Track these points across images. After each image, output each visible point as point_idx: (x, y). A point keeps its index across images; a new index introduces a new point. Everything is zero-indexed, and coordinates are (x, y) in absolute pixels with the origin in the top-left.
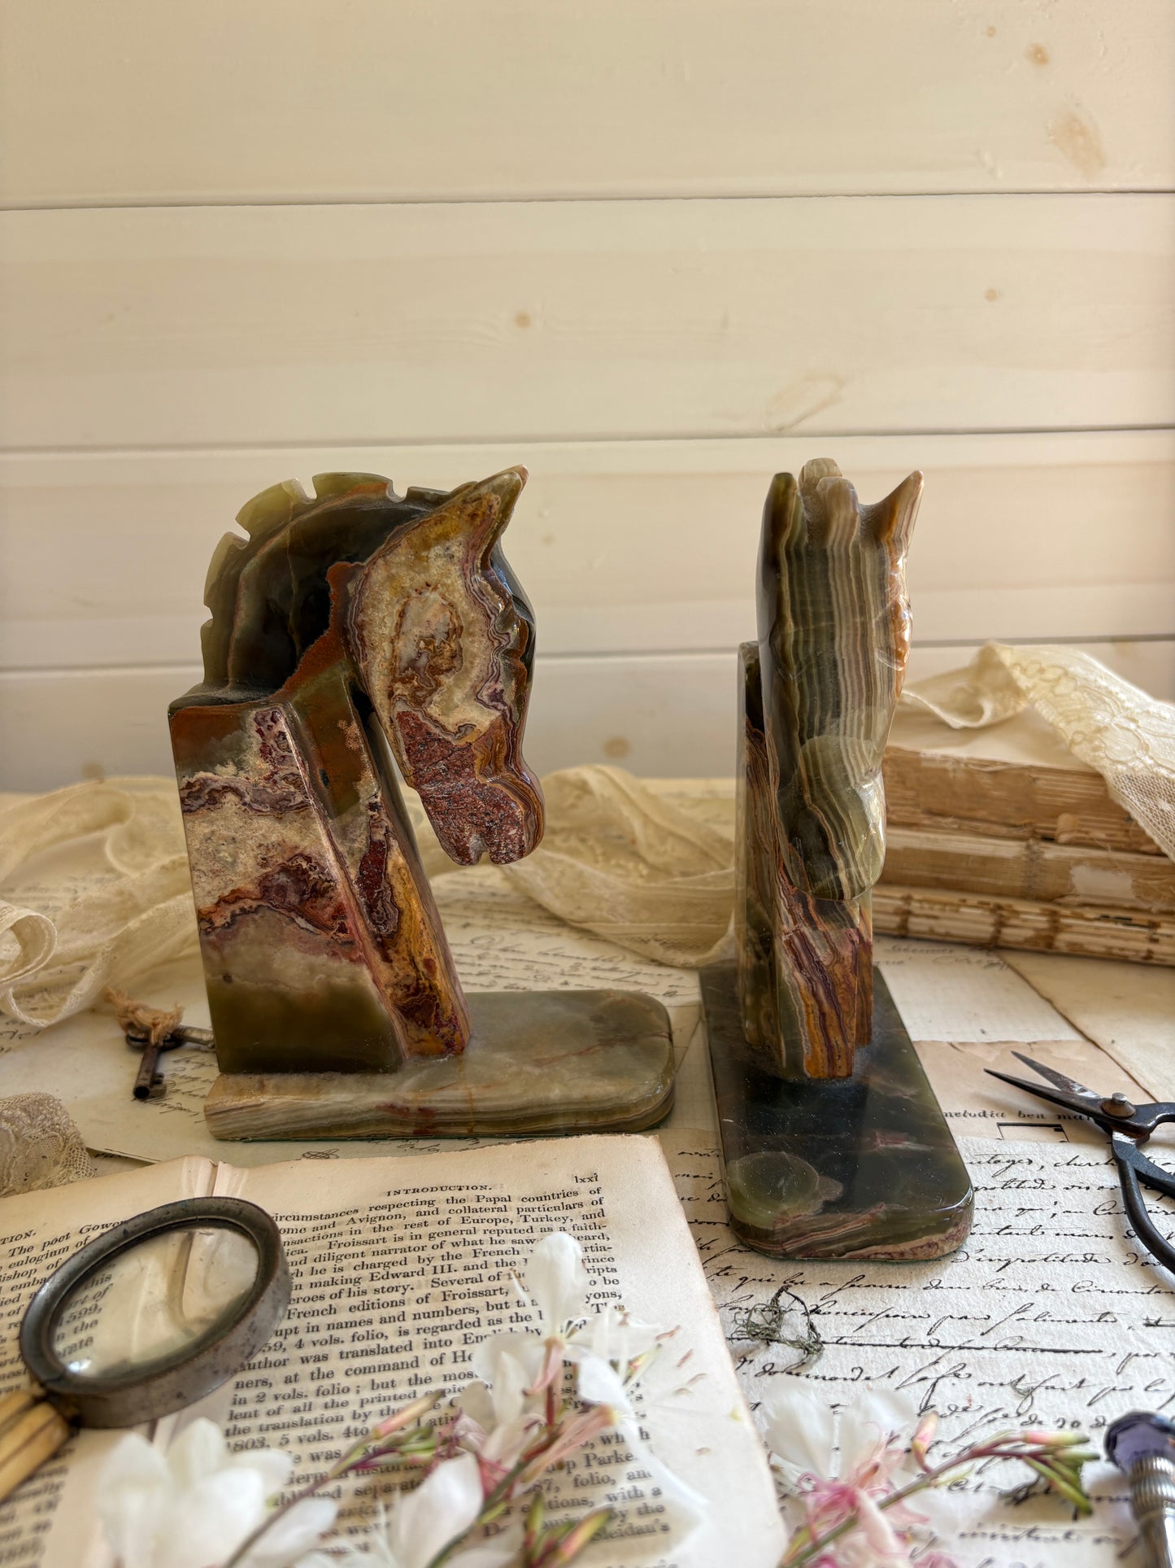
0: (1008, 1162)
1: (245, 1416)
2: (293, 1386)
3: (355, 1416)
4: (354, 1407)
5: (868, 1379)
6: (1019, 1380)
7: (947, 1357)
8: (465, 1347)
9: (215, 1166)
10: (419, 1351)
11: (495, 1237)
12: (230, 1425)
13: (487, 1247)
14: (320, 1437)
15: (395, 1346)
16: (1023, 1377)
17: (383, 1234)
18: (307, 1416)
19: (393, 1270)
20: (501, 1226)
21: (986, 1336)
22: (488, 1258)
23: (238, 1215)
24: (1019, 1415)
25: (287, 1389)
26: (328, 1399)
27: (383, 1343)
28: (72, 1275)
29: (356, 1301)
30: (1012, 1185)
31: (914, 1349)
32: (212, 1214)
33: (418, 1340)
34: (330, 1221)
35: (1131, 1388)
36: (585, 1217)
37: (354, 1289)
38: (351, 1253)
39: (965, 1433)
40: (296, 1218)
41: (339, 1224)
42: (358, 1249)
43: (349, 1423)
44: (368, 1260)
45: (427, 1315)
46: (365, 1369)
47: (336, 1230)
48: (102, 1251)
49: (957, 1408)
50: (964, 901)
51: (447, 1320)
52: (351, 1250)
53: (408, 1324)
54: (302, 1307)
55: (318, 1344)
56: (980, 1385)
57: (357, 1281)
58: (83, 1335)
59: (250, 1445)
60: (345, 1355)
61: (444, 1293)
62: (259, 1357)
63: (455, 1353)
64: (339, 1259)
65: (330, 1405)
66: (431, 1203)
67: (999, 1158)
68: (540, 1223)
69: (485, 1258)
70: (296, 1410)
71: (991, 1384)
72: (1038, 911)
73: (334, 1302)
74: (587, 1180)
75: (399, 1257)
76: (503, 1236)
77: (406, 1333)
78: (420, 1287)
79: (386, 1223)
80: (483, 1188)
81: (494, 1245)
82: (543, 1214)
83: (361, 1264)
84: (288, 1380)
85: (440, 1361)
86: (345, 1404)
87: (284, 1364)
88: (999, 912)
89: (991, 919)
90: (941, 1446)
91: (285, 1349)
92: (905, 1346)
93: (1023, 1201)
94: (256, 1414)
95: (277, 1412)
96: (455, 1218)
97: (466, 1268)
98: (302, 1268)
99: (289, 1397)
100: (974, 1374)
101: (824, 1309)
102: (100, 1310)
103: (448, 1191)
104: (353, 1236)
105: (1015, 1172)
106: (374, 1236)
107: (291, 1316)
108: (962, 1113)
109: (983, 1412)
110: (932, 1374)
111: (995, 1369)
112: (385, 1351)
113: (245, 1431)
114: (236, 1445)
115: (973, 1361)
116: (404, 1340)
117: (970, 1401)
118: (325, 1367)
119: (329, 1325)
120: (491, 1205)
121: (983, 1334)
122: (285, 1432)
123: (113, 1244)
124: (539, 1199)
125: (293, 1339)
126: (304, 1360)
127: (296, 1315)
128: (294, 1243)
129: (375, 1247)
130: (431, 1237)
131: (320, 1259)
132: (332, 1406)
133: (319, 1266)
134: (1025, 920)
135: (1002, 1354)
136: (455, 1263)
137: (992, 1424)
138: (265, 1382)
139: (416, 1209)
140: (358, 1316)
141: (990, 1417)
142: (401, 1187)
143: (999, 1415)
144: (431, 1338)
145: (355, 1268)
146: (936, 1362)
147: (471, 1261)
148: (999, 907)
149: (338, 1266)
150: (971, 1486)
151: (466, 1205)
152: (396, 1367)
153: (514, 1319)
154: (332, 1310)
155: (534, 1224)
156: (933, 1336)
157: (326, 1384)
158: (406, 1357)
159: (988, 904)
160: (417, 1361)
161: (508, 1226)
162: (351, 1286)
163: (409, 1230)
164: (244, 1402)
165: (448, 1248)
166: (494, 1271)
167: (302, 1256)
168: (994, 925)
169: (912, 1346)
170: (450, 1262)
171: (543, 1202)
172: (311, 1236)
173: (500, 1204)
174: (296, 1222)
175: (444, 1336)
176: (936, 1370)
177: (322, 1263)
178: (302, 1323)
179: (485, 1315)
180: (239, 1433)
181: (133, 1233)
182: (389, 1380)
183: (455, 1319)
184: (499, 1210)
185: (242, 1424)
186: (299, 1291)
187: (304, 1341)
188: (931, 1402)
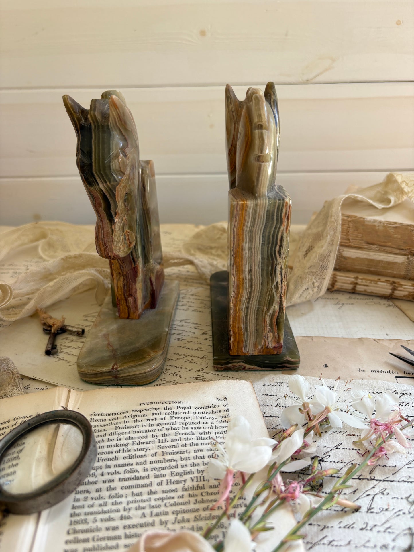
0: (401, 394)
1: (79, 507)
2: (99, 493)
3: (125, 510)
4: (125, 505)
5: (345, 494)
6: (409, 496)
7: (379, 485)
8: (171, 478)
9: (69, 391)
10: (152, 479)
11: (184, 426)
12: (72, 511)
13: (181, 431)
14: (110, 519)
15: (142, 476)
16: (411, 495)
17: (138, 423)
18: (105, 509)
19: (142, 440)
20: (187, 421)
21: (394, 475)
22: (181, 436)
23: (75, 418)
24: (410, 513)
25: (96, 495)
26: (114, 500)
27: (137, 475)
28: (7, 442)
29: (126, 454)
30: (403, 404)
31: (364, 481)
32: (65, 417)
33: (152, 473)
34: (116, 416)
36: (222, 417)
37: (126, 449)
38: (124, 432)
39: (387, 521)
40: (102, 415)
41: (120, 418)
42: (127, 430)
43: (122, 513)
44: (132, 435)
45: (156, 462)
46: (129, 486)
47: (118, 421)
48: (19, 432)
49: (383, 509)
50: (380, 279)
51: (164, 465)
52: (125, 430)
53: (148, 466)
54: (104, 456)
55: (110, 474)
56: (393, 498)
57: (127, 445)
58: (12, 470)
59: (80, 522)
60: (121, 480)
61: (163, 452)
62: (86, 480)
63: (167, 480)
64: (119, 434)
66: (158, 409)
67: (397, 392)
68: (203, 419)
70: (100, 505)
71: (397, 498)
72: (410, 284)
73: (117, 455)
74: (222, 400)
75: (144, 434)
76: (188, 426)
77: (147, 470)
78: (153, 449)
79: (139, 418)
80: (180, 402)
81: (184, 430)
82: (204, 415)
83: (128, 437)
84: (97, 491)
85: (160, 484)
86: (120, 503)
87: (96, 483)
88: (394, 284)
89: (391, 287)
90: (377, 527)
91: (96, 476)
92: (360, 479)
93: (408, 413)
94: (83, 507)
95: (92, 506)
96: (168, 417)
97: (172, 441)
98: (105, 438)
99: (98, 498)
100: (390, 493)
101: (325, 459)
102: (20, 458)
103: (165, 404)
104: (126, 424)
105: (404, 399)
106: (134, 424)
107: (99, 461)
108: (380, 371)
109: (394, 511)
110: (372, 493)
111: (399, 491)
112: (138, 478)
113: (78, 515)
114: (75, 521)
115: (389, 487)
116: (145, 474)
117: (389, 506)
118: (113, 485)
119: (115, 465)
120: (182, 411)
121: (393, 474)
122: (95, 516)
123: (24, 429)
124: (203, 408)
125: (99, 471)
126: (104, 482)
127: (101, 460)
128: (101, 426)
129: (134, 430)
130: (158, 425)
131: (111, 434)
132: (115, 504)
133: (111, 438)
134: (405, 288)
135: (402, 484)
136: (168, 438)
137: (398, 518)
138: (88, 491)
139: (152, 412)
140: (127, 461)
141: (397, 514)
142: (146, 402)
143: (401, 513)
144: (158, 473)
145: (126, 439)
146: (374, 487)
147: (174, 437)
148: (394, 282)
149: (119, 438)
150: (390, 547)
151: (172, 410)
152: (142, 486)
153: (192, 465)
154: (116, 458)
155: (201, 420)
156: (372, 474)
157: (113, 493)
158: (146, 481)
159: (390, 281)
160: (151, 484)
161: (190, 421)
162: (124, 447)
163: (149, 422)
164: (78, 500)
165: (165, 431)
166: (184, 442)
167: (104, 433)
168: (391, 289)
169: (363, 479)
170: (165, 437)
171: (204, 410)
172: (108, 423)
173: (186, 411)
174: (102, 417)
175: (163, 472)
176: (374, 491)
177: (113, 436)
178: (103, 464)
179: (180, 463)
180: (76, 516)
181: (32, 424)
182: (139, 492)
183: (167, 464)
184: (186, 413)
185: (77, 511)
186: (103, 449)
187: (104, 473)
188: (372, 507)
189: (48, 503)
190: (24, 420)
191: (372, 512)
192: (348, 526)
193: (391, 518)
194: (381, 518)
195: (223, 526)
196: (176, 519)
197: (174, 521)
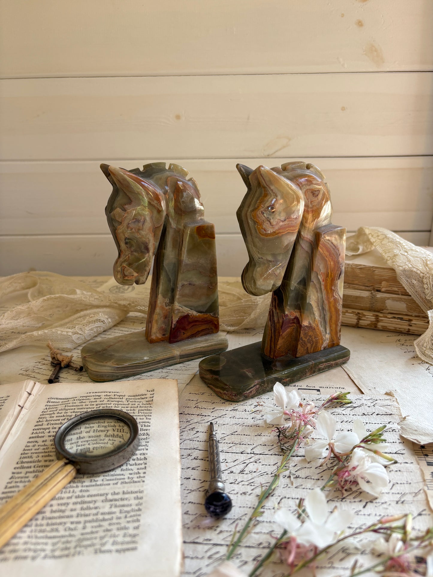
1: (28, 450)
7: (255, 457)
9: (35, 383)
17: (82, 404)
20: (119, 403)
21: (270, 451)
31: (245, 454)
34: (67, 400)
35: (311, 467)
36: (147, 401)
39: (252, 479)
41: (70, 401)
42: (73, 408)
44: (75, 411)
47: (68, 402)
50: (347, 311)
54: (52, 422)
55: (55, 432)
56: (262, 465)
57: (71, 416)
64: (67, 410)
66: (99, 396)
68: (132, 403)
71: (266, 465)
72: (372, 315)
73: (63, 421)
74: (151, 391)
75: (85, 410)
76: (119, 406)
80: (117, 392)
82: (134, 400)
83: (73, 411)
84: (43, 441)
87: (43, 437)
88: (359, 315)
89: (356, 317)
91: (44, 433)
94: (31, 450)
96: (106, 400)
98: (55, 412)
100: (261, 462)
103: (106, 393)
104: (73, 404)
106: (79, 404)
109: (260, 473)
110: (248, 462)
111: (270, 460)
117: (257, 469)
120: (118, 397)
124: (134, 396)
125: (47, 430)
127: (50, 424)
128: (55, 405)
129: (78, 407)
130: (97, 405)
131: (61, 410)
133: (60, 412)
134: (367, 318)
135: (273, 456)
137: (262, 476)
138: (36, 442)
139: (95, 397)
141: (262, 474)
142: (92, 392)
143: (266, 474)
145: (71, 412)
148: (359, 313)
149: (66, 412)
151: (110, 397)
154: (61, 424)
155: (130, 403)
156: (253, 450)
159: (355, 312)
161: (122, 403)
163: (90, 403)
164: (28, 446)
165: (100, 408)
167: (56, 409)
168: (357, 319)
172: (61, 404)
173: (121, 397)
174: (57, 400)
176: (250, 460)
178: (51, 426)
184: (120, 398)
185: (26, 452)
186: (52, 418)
188: (244, 470)
191: (243, 473)
194: (249, 477)
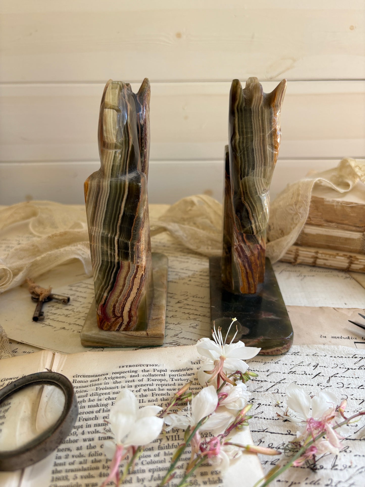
0: (360, 358)
1: (61, 464)
2: (80, 451)
3: (104, 467)
4: (104, 463)
7: (342, 443)
9: (54, 354)
11: (160, 387)
12: (54, 468)
13: (157, 392)
14: (90, 476)
17: (117, 385)
18: (85, 466)
20: (163, 382)
22: (158, 397)
23: (58, 380)
25: (77, 453)
26: (93, 458)
29: (106, 414)
30: (362, 368)
32: (49, 379)
34: (97, 378)
36: (195, 379)
37: (105, 409)
38: (105, 393)
39: (351, 478)
40: (84, 376)
41: (101, 379)
42: (107, 391)
43: (101, 470)
44: (112, 396)
47: (99, 382)
48: (5, 393)
49: (346, 466)
50: (338, 254)
52: (105, 391)
54: (85, 416)
55: (90, 433)
56: (356, 456)
57: (106, 405)
59: (62, 479)
60: (100, 438)
62: (68, 438)
64: (100, 395)
65: (94, 461)
66: (136, 372)
67: (356, 356)
68: (178, 381)
69: (156, 397)
70: (81, 463)
71: (359, 456)
73: (98, 415)
74: (196, 363)
76: (164, 387)
79: (118, 380)
80: (156, 365)
81: (160, 391)
82: (179, 377)
83: (108, 398)
84: (78, 449)
86: (100, 461)
87: (77, 442)
88: (351, 258)
89: (348, 261)
90: (341, 483)
91: (77, 435)
94: (64, 464)
95: (73, 463)
96: (145, 378)
97: (149, 401)
98: (86, 399)
99: (78, 456)
100: (352, 451)
102: (5, 418)
103: (143, 367)
104: (106, 385)
105: (363, 362)
106: (114, 385)
107: (80, 420)
108: (340, 337)
109: (357, 468)
111: (361, 450)
113: (60, 472)
114: (56, 478)
115: (352, 445)
117: (351, 463)
118: (93, 443)
119: (95, 425)
120: (159, 373)
121: (355, 433)
122: (76, 473)
123: (10, 390)
124: (177, 371)
125: (80, 430)
126: (85, 440)
127: (82, 419)
128: (83, 387)
129: (114, 390)
130: (136, 387)
131: (92, 395)
134: (360, 262)
135: (363, 442)
136: (145, 399)
137: (360, 474)
138: (69, 449)
139: (130, 374)
141: (360, 471)
142: (125, 364)
143: (363, 470)
145: (106, 400)
147: (150, 398)
148: (351, 257)
149: (100, 398)
151: (149, 373)
154: (96, 418)
155: (176, 382)
157: (93, 451)
159: (347, 255)
161: (166, 383)
162: (104, 407)
163: (127, 383)
164: (60, 458)
165: (142, 392)
166: (160, 403)
168: (349, 263)
170: (143, 398)
171: (179, 372)
172: (90, 384)
173: (162, 373)
174: (84, 378)
177: (93, 397)
178: (84, 423)
180: (58, 472)
181: (18, 385)
184: (162, 375)
185: (59, 468)
186: (84, 409)
187: (85, 432)
188: (336, 464)
189: (31, 460)
190: (11, 381)
191: (336, 469)
192: (314, 482)
193: (354, 475)
194: (345, 475)
195: (197, 483)
196: (152, 476)
197: (150, 479)
